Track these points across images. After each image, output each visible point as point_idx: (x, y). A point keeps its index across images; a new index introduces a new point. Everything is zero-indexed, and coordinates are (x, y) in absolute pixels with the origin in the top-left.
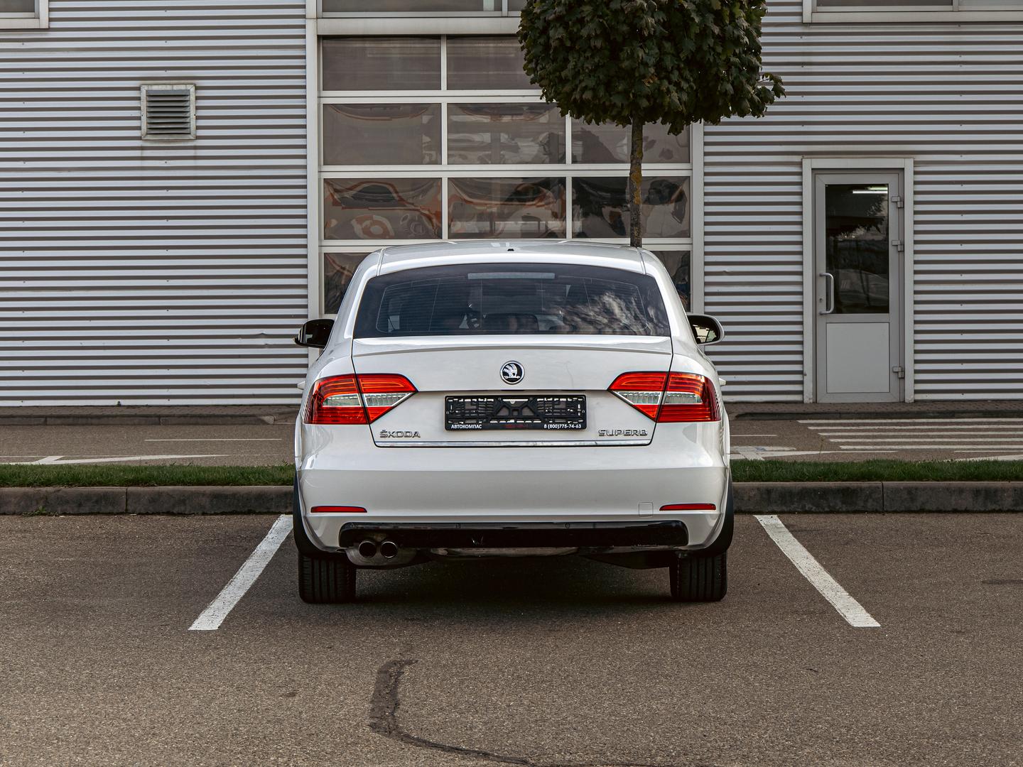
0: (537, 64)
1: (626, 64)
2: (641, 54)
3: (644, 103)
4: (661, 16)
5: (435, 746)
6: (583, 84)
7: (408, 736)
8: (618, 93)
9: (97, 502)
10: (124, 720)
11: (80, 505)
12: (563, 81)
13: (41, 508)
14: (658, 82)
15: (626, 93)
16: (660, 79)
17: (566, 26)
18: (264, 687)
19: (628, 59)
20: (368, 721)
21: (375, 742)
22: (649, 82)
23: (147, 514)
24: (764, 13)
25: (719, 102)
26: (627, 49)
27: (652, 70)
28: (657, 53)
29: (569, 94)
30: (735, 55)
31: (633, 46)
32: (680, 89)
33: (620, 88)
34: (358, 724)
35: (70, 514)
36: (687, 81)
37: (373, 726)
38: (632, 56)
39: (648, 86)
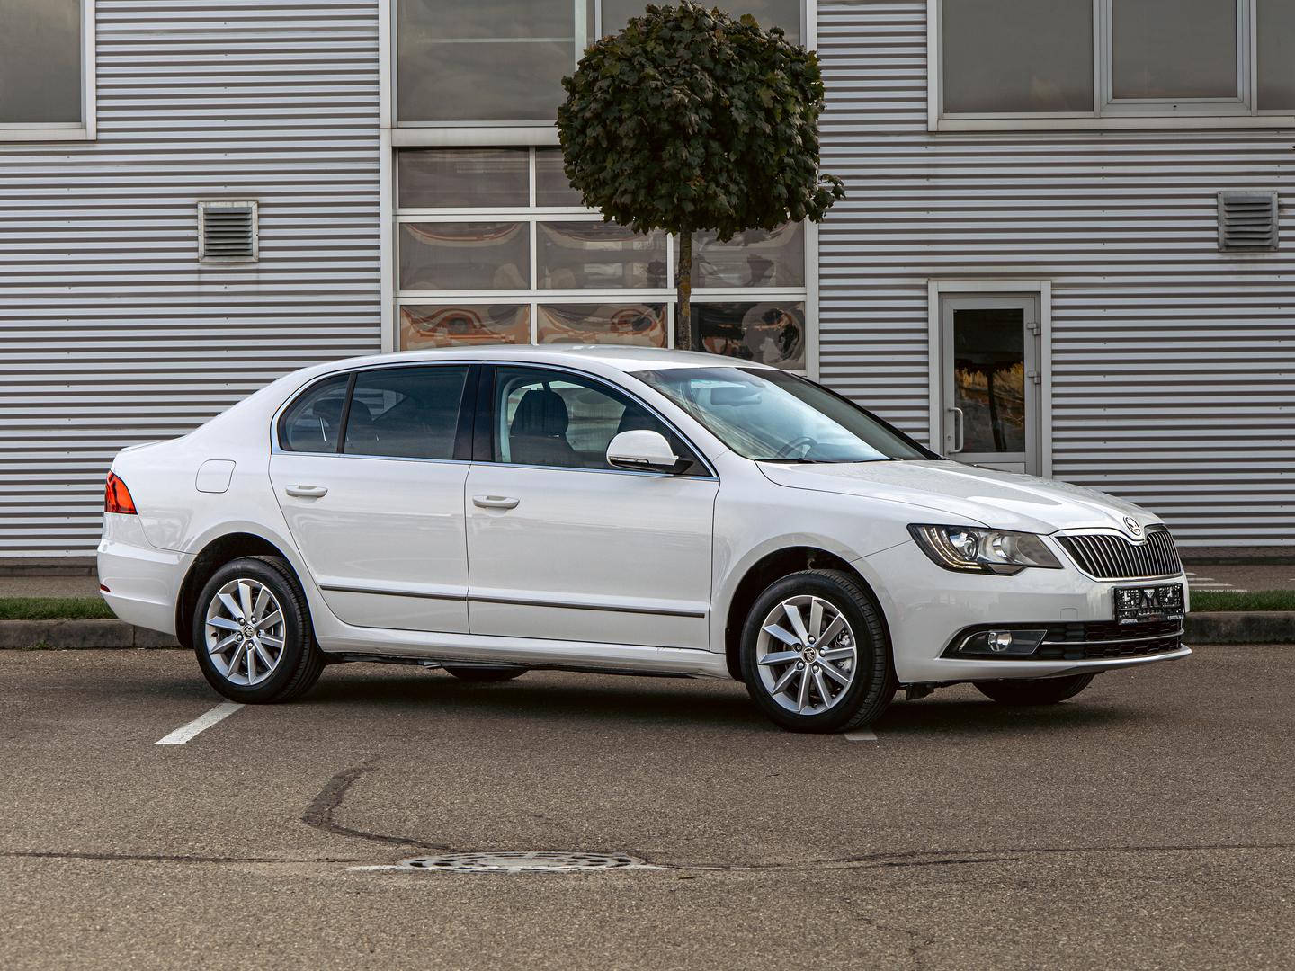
0: (576, 165)
1: (667, 165)
2: (685, 153)
3: (690, 207)
4: (707, 114)
5: (362, 835)
6: (622, 188)
7: (338, 827)
8: (661, 197)
9: (102, 635)
10: (54, 814)
11: (84, 639)
12: (604, 183)
13: (42, 641)
14: (706, 184)
15: (670, 195)
16: (708, 182)
17: (604, 126)
18: (210, 788)
19: (669, 160)
20: (301, 816)
21: (301, 832)
22: (695, 185)
23: (156, 648)
24: (822, 109)
25: (775, 206)
26: (670, 149)
27: (697, 172)
28: (702, 153)
29: (611, 197)
30: (789, 155)
31: (675, 145)
32: (728, 192)
33: (663, 192)
34: (290, 818)
35: (73, 648)
36: (737, 183)
37: (305, 820)
38: (675, 155)
39: (694, 187)
